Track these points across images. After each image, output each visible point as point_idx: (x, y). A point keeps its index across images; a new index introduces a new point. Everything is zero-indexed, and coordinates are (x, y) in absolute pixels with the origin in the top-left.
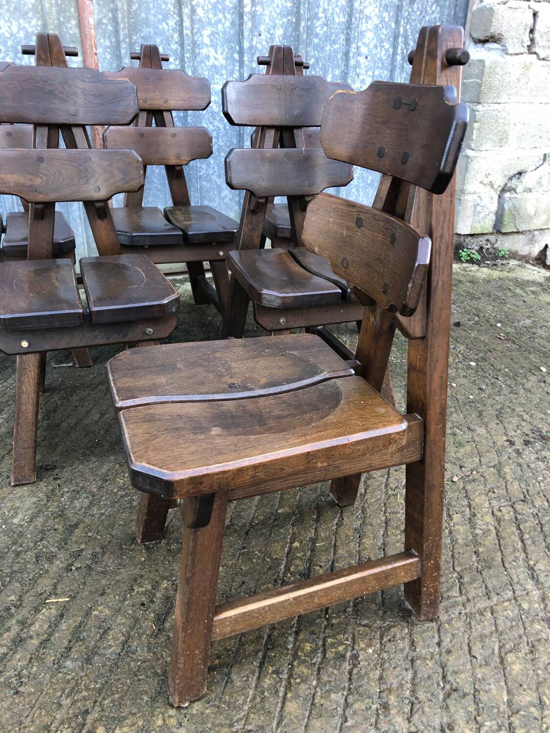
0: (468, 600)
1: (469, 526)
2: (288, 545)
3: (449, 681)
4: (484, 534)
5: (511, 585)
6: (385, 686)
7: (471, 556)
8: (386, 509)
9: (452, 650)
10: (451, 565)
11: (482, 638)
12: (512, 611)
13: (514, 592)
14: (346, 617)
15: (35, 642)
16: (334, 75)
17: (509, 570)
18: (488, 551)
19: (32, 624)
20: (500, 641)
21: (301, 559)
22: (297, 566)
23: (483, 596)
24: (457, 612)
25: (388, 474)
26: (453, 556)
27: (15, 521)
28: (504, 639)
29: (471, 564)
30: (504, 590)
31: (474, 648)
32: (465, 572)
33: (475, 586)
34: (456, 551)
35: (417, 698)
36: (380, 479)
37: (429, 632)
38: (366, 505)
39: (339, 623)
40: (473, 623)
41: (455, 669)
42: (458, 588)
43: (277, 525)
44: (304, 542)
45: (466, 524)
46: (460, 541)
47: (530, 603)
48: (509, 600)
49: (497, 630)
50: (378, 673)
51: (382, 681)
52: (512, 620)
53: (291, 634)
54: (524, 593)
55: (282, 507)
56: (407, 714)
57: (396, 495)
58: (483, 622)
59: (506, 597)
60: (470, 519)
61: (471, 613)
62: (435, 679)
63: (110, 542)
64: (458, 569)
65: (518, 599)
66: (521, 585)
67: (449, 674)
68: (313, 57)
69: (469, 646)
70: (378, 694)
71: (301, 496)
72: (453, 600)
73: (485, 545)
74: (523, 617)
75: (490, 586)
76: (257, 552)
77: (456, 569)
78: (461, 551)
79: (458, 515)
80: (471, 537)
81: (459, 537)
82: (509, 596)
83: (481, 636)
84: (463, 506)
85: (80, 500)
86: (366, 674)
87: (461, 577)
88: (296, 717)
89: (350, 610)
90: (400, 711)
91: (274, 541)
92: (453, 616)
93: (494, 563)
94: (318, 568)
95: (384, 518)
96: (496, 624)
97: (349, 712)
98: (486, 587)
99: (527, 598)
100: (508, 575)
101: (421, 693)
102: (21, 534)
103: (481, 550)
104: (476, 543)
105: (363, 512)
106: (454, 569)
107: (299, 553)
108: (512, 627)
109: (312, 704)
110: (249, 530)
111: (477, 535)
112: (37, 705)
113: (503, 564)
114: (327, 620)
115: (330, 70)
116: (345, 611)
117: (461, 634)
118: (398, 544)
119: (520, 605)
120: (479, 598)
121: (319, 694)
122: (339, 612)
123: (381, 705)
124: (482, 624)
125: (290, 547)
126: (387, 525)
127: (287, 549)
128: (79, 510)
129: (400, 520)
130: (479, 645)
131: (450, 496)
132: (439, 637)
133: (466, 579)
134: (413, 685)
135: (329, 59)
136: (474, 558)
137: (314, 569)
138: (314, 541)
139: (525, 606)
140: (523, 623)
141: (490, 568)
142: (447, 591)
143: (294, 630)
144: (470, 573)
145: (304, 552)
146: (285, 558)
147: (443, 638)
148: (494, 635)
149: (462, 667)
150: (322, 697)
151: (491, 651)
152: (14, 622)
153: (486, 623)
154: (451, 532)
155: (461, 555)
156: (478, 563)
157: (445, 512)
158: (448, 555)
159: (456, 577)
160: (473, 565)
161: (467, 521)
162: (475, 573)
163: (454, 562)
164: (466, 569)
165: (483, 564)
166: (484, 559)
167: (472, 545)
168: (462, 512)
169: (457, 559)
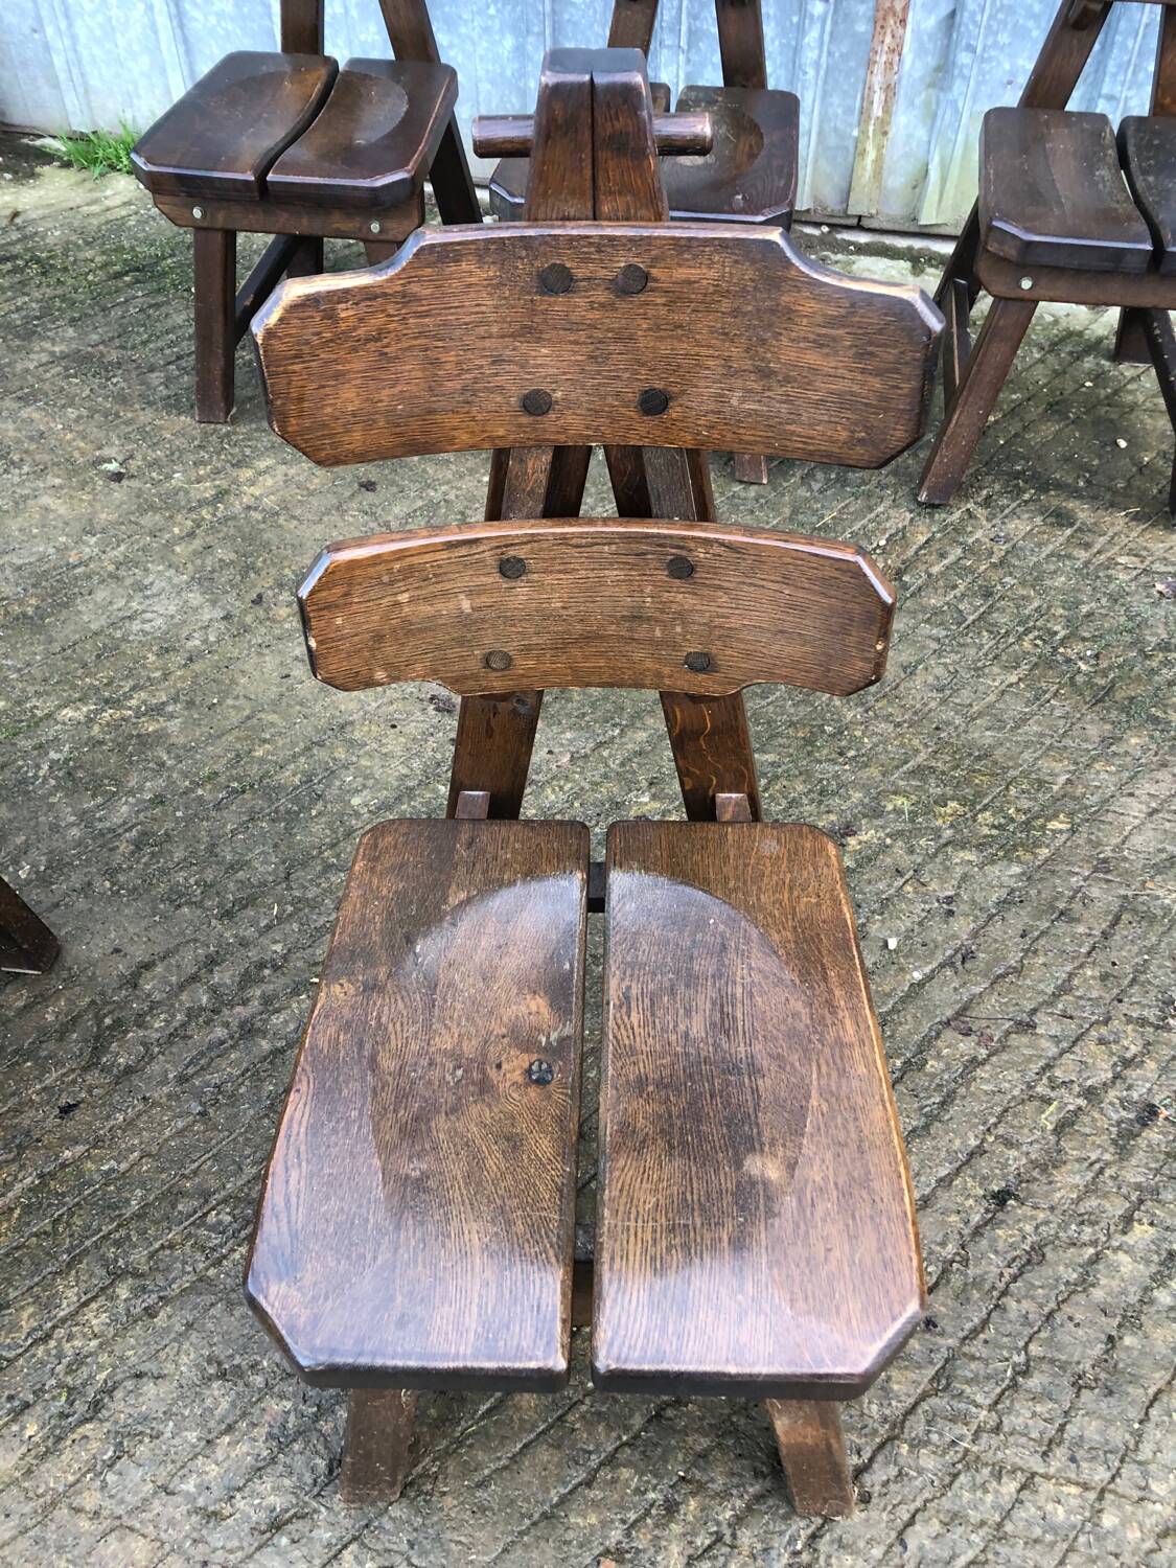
0: (997, 1429)
1: (1154, 1268)
3: (815, 1550)
5: (1122, 1461)
6: (698, 1475)
7: (1089, 1343)
8: (995, 1125)
9: (874, 1500)
10: (1028, 1331)
11: (952, 1519)
12: (1069, 1512)
13: (1113, 1478)
15: (265, 1045)
17: (1150, 1426)
18: (1143, 1353)
19: (277, 1011)
20: (983, 1551)
23: (1039, 1442)
24: (949, 1437)
25: (1075, 1042)
26: (1050, 1316)
27: (356, 801)
28: (997, 1554)
29: (1076, 1359)
30: (1093, 1459)
31: (917, 1527)
32: (1046, 1366)
33: (1039, 1409)
34: (1067, 1309)
35: (734, 1536)
36: (1044, 1043)
37: (860, 1436)
38: (962, 1091)
40: (962, 1478)
41: (847, 1539)
42: (998, 1390)
45: (1148, 1262)
46: (1098, 1294)
47: (1125, 1522)
48: (1086, 1487)
49: (1000, 1525)
50: (705, 1442)
51: (701, 1461)
52: (1054, 1529)
54: (1136, 1494)
56: (697, 1549)
57: (1048, 1101)
58: (986, 1491)
59: (1084, 1477)
61: (978, 1457)
62: (794, 1527)
64: (1034, 1349)
65: (1109, 1497)
66: (1145, 1474)
67: (827, 1537)
69: (914, 1516)
70: (675, 1479)
72: (962, 1406)
73: (1147, 1337)
74: (1082, 1539)
75: (1072, 1430)
77: (1032, 1347)
78: (1079, 1317)
79: (1152, 1230)
80: (1133, 1299)
81: (1103, 1282)
82: (1097, 1478)
83: (955, 1516)
86: (685, 1432)
87: (1026, 1372)
88: (521, 1419)
90: (688, 1536)
92: (935, 1437)
93: (1131, 1389)
95: (973, 1142)
96: (1007, 1515)
97: (605, 1474)
98: (1062, 1428)
99: (1129, 1508)
100: (1139, 1436)
101: (748, 1533)
102: (349, 834)
103: (1128, 1340)
104: (1132, 1320)
105: (943, 1103)
106: (1027, 1344)
108: (1036, 1541)
109: (560, 1418)
111: (1152, 1302)
112: (215, 1151)
113: (1151, 1405)
117: (918, 1483)
118: (953, 1218)
119: (1100, 1511)
120: (1023, 1440)
121: (584, 1408)
123: (666, 1500)
124: (979, 1494)
126: (968, 1161)
129: (1005, 1165)
130: (935, 1527)
132: (871, 1460)
133: (1035, 1382)
134: (749, 1508)
136: (1097, 1350)
139: (1109, 1520)
140: (1070, 1549)
141: (1111, 1393)
142: (968, 1382)
144: (1055, 1375)
147: (875, 1466)
148: (982, 1532)
149: (861, 1544)
150: (583, 1417)
151: (946, 1555)
152: (258, 993)
153: (989, 1498)
154: (1096, 1259)
155: (1071, 1325)
156: (1093, 1367)
157: (1128, 1205)
158: (1041, 1306)
159: (1015, 1365)
160: (1078, 1363)
161: (1159, 1255)
162: (1065, 1381)
163: (1039, 1331)
164: (1052, 1361)
165: (1103, 1376)
166: (1115, 1366)
167: (1119, 1319)
168: (1167, 1229)
169: (1053, 1329)
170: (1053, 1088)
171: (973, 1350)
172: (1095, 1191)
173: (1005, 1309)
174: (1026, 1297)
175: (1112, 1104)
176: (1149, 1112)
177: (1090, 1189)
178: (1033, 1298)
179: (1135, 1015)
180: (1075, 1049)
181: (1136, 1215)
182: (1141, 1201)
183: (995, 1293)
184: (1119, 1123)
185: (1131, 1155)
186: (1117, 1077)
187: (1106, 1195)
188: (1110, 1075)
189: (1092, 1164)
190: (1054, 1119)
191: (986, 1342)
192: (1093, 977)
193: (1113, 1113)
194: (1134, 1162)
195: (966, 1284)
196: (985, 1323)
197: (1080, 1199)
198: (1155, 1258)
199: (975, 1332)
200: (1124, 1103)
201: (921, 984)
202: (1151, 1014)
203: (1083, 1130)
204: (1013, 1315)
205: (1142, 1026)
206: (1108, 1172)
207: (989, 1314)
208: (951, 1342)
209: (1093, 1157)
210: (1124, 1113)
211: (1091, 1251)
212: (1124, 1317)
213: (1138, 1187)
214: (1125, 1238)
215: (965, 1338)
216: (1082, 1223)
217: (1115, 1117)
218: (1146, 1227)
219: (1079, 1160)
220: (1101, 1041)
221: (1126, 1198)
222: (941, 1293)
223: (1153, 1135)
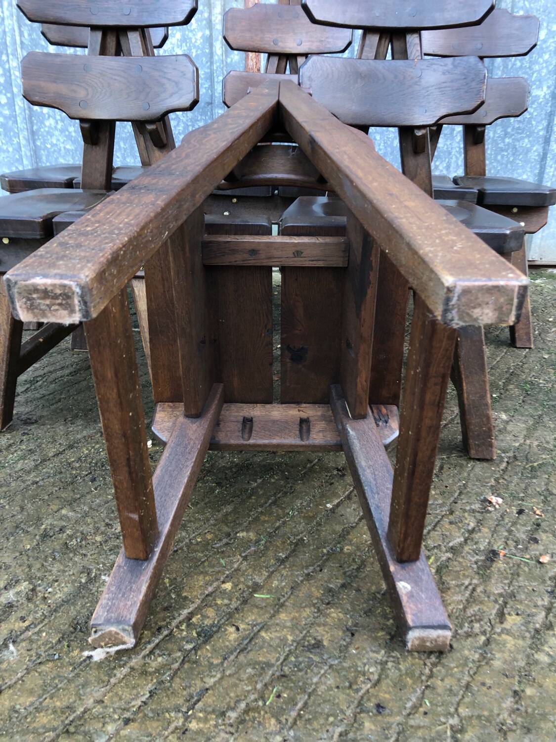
1: (529, 642)
2: (215, 584)
4: (550, 665)
10: (455, 700)
14: (216, 726)
16: (549, 30)
18: (542, 698)
21: (218, 608)
22: (204, 617)
25: (435, 526)
26: (468, 686)
29: (496, 712)
32: (475, 722)
34: (479, 678)
39: (199, 732)
43: (223, 552)
44: (241, 586)
45: (524, 638)
46: (497, 664)
53: (115, 721)
55: (248, 531)
60: (537, 631)
63: (13, 516)
64: (464, 711)
68: (522, 8)
71: (284, 523)
73: (541, 686)
76: (167, 581)
77: (460, 710)
78: (489, 682)
79: (519, 618)
80: (522, 663)
81: (498, 655)
84: (536, 606)
85: (26, 461)
87: (462, 730)
89: (233, 715)
91: (202, 573)
93: (542, 725)
94: (232, 629)
103: (529, 691)
104: (526, 676)
106: (456, 710)
107: (223, 599)
110: (181, 548)
111: (536, 662)
114: (187, 718)
115: (545, 24)
116: (223, 714)
122: (213, 711)
125: (218, 587)
127: (210, 589)
128: (16, 472)
131: (522, 584)
135: (544, 11)
136: (509, 703)
137: (226, 630)
138: (256, 588)
141: (529, 731)
143: (127, 715)
144: (484, 727)
145: (230, 600)
146: (198, 602)
154: (488, 642)
155: (484, 689)
156: (510, 715)
157: (497, 606)
158: (459, 680)
159: (452, 727)
160: (498, 715)
161: (530, 632)
162: (493, 730)
163: (463, 697)
164: (479, 717)
165: (519, 720)
166: (526, 712)
167: (517, 678)
168: (529, 615)
169: (473, 694)
170: (429, 550)
171: (417, 721)
172: (475, 601)
173: (434, 688)
174: (446, 676)
175: (469, 553)
176: (492, 555)
177: (472, 600)
178: (452, 675)
179: (468, 508)
180: (438, 528)
181: (505, 611)
182: (506, 603)
183: (424, 678)
184: (476, 563)
185: (490, 578)
186: (466, 540)
187: (481, 603)
188: (462, 539)
189: (467, 587)
190: (434, 566)
191: (426, 713)
192: (436, 494)
193: (470, 559)
194: (493, 581)
195: (401, 676)
196: (421, 699)
197: (465, 608)
198: (527, 635)
199: (415, 708)
200: (476, 552)
201: (333, 511)
202: (477, 506)
203: (455, 569)
204: (440, 690)
205: (473, 513)
206: (479, 589)
207: (423, 693)
208: (399, 719)
209: (467, 582)
210: (478, 557)
211: (483, 638)
212: (520, 677)
213: (501, 595)
214: (503, 626)
215: (409, 714)
216: (472, 621)
217: (474, 559)
218: (514, 617)
219: (458, 586)
220: (451, 523)
221: (496, 601)
222: (384, 685)
223: (500, 564)
